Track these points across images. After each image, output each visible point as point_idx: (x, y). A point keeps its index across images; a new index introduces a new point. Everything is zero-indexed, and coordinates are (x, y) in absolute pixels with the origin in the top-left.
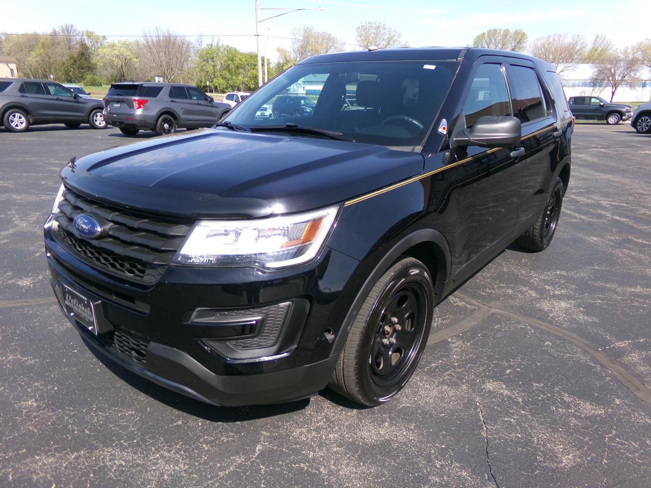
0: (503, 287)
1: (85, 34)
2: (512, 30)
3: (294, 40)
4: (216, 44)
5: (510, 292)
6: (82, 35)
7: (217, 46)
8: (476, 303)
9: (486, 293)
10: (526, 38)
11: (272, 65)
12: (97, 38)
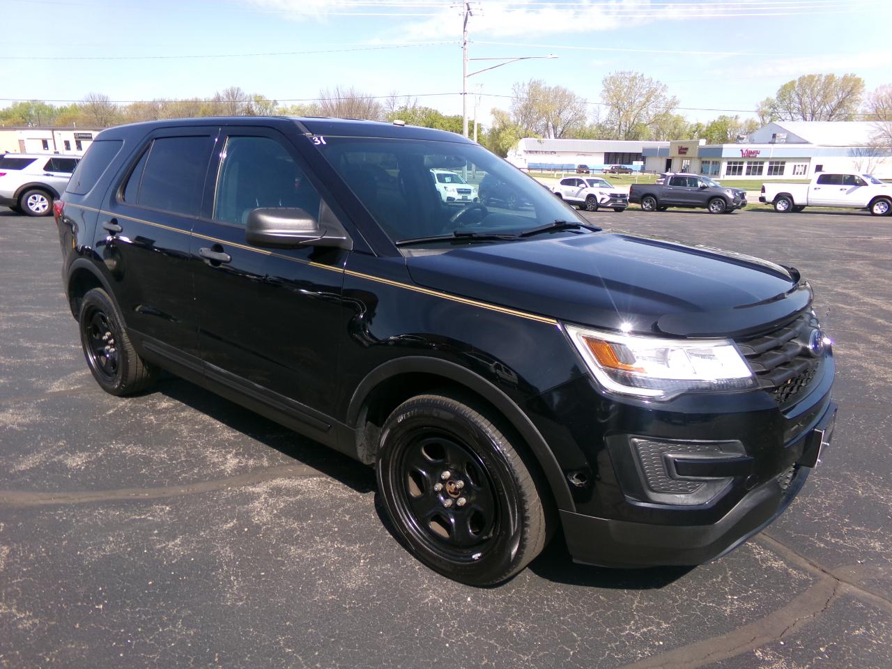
0: (859, 534)
1: (253, 99)
2: (839, 75)
3: (515, 99)
4: (412, 106)
5: (877, 545)
6: (250, 101)
7: (414, 107)
8: (807, 565)
9: (827, 543)
10: (863, 86)
11: (485, 132)
12: (267, 103)
